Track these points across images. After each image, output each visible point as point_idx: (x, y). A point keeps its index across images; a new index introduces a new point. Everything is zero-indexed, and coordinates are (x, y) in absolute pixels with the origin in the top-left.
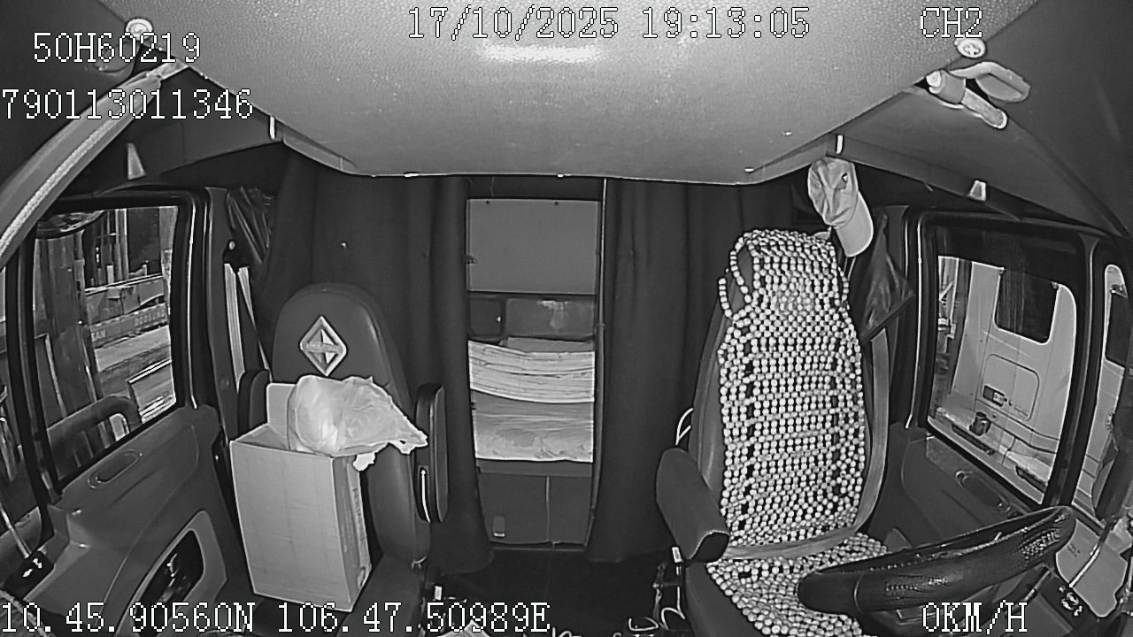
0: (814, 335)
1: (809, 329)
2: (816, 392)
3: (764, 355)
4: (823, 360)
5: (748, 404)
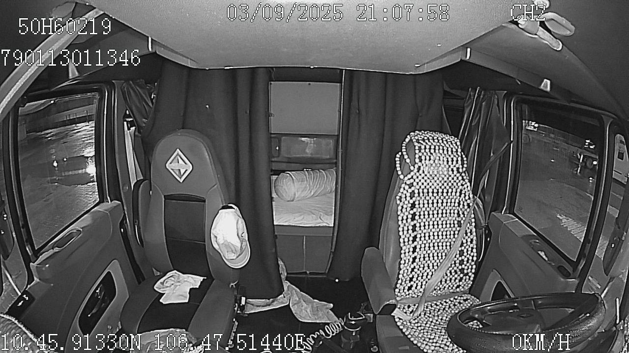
0: (448, 187)
2: (450, 218)
3: (421, 198)
4: (453, 201)
5: (413, 224)
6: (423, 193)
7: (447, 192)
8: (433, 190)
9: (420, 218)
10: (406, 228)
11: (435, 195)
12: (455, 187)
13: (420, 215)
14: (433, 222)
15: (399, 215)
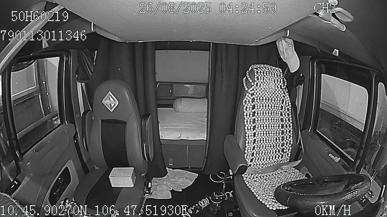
0: (275, 97)
1: (273, 95)
2: (276, 116)
3: (259, 102)
4: (278, 106)
5: (253, 119)
6: (260, 99)
7: (275, 100)
8: (266, 98)
9: (258, 115)
10: (249, 121)
11: (267, 101)
12: (279, 97)
13: (258, 113)
14: (266, 118)
15: (244, 112)
